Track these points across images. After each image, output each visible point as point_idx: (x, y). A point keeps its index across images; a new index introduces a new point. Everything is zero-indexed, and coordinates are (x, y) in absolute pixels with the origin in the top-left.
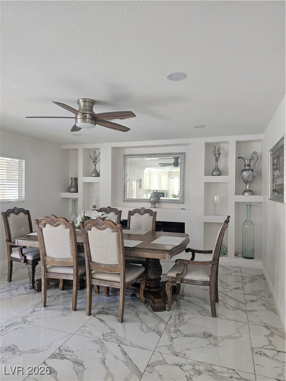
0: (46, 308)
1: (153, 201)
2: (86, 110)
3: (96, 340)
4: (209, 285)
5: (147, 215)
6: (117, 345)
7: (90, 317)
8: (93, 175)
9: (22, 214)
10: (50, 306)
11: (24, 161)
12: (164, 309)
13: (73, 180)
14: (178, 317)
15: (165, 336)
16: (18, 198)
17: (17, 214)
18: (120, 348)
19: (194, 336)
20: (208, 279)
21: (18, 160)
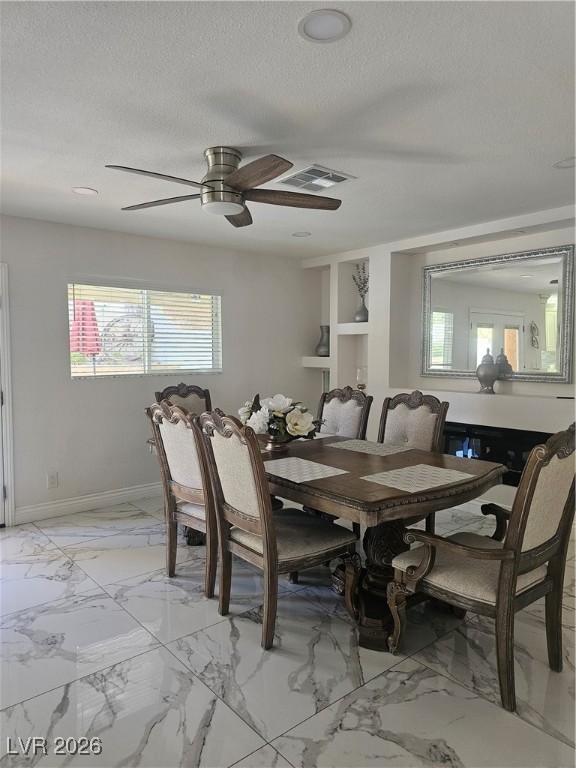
0: (173, 580)
1: (485, 376)
2: (219, 172)
3: (186, 671)
4: (495, 616)
5: (423, 409)
6: (212, 696)
7: (224, 618)
8: (358, 319)
9: (193, 397)
10: (180, 576)
11: (219, 297)
12: (382, 646)
13: (325, 330)
14: (404, 677)
15: (328, 716)
16: (211, 367)
17: (184, 396)
18: (210, 707)
19: (399, 742)
20: (490, 599)
21: (209, 297)
